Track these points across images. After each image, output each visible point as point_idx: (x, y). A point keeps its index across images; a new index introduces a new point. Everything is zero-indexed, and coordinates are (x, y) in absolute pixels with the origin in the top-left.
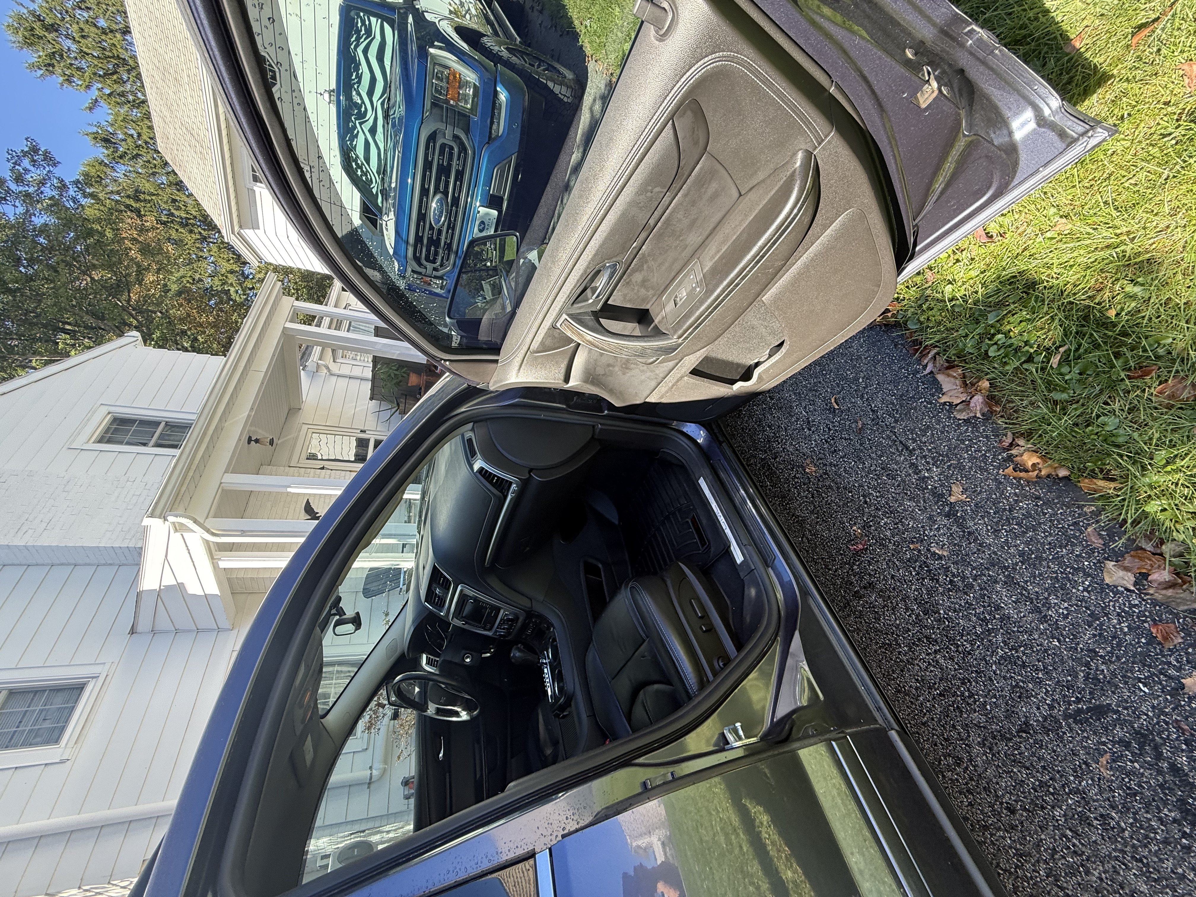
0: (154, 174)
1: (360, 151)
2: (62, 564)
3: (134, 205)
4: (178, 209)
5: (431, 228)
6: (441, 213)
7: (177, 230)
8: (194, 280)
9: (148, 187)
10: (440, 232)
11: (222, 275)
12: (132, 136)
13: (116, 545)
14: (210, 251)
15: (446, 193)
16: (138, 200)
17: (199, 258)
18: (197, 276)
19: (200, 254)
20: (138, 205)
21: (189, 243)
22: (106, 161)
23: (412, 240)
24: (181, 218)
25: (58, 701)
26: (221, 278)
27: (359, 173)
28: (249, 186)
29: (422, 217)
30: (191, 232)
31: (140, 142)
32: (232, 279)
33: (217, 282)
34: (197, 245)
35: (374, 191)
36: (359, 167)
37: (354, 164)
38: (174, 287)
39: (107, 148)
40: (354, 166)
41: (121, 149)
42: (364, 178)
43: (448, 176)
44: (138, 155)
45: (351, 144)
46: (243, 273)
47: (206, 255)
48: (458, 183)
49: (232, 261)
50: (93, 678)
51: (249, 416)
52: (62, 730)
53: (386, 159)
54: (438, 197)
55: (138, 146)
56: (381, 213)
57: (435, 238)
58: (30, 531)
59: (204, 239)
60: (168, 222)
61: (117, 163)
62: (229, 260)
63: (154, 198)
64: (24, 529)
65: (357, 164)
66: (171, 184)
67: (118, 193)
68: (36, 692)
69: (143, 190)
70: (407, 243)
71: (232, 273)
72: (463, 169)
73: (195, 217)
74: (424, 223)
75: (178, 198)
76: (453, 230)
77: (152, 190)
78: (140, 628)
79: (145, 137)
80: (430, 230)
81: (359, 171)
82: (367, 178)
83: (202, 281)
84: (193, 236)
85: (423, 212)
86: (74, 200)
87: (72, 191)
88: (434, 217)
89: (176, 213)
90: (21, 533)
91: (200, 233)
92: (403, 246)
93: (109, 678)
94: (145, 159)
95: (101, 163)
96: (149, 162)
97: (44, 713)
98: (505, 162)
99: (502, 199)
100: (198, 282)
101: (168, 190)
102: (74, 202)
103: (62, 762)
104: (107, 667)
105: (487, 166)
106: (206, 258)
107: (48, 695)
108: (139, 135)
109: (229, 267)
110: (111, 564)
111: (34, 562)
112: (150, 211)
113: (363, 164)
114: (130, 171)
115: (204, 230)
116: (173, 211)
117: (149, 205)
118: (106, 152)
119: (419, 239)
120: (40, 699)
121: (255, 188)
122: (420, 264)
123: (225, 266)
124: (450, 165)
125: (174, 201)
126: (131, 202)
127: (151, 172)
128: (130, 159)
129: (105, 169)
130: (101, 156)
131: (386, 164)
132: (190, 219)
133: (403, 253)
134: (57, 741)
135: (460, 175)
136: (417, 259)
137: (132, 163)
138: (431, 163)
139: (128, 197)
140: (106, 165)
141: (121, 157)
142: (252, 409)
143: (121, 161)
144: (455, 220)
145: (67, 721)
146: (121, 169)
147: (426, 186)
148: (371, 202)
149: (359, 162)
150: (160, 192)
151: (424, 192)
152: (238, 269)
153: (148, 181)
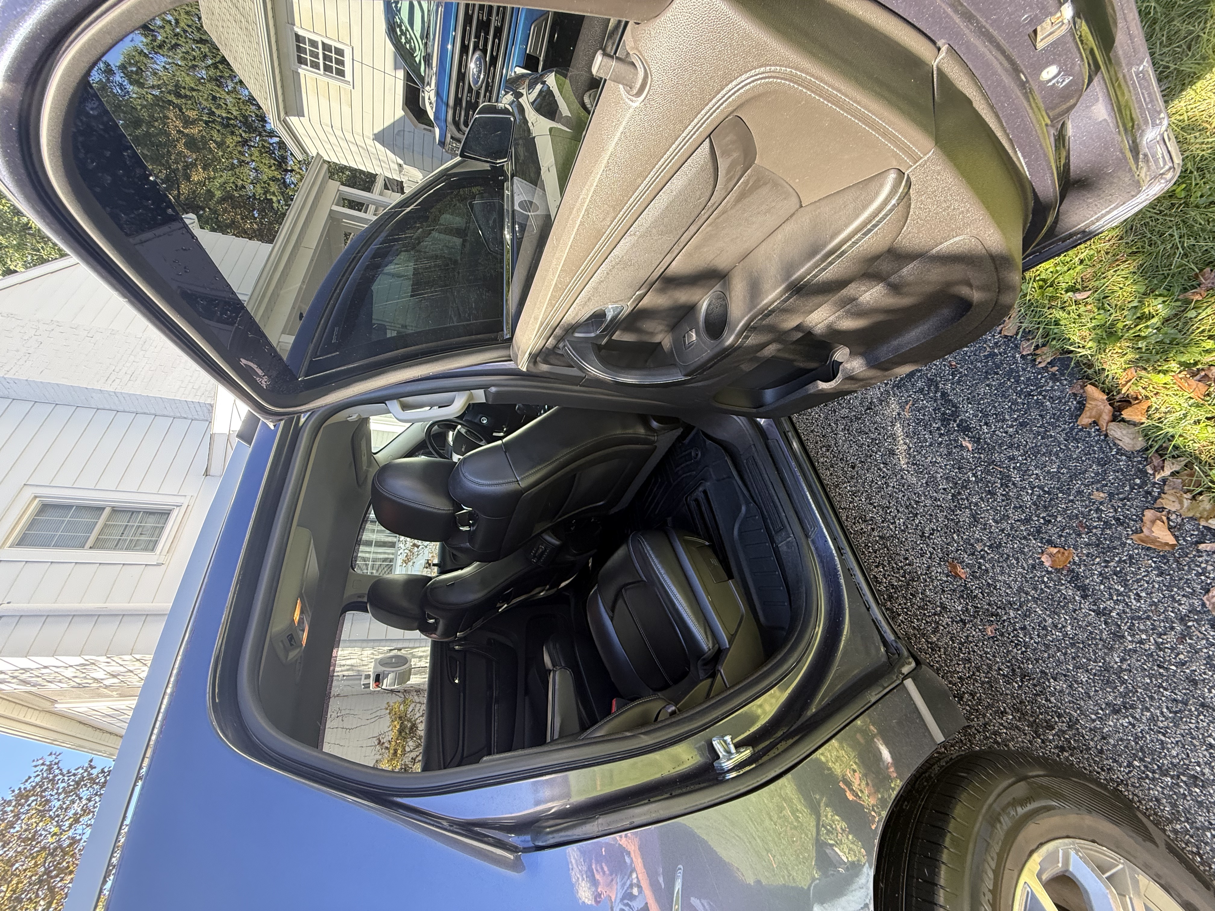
0: (194, 67)
1: (404, 14)
2: (145, 413)
3: (175, 101)
4: (219, 107)
5: (470, 89)
6: (480, 72)
7: (218, 131)
8: (236, 186)
9: (187, 80)
10: (478, 94)
11: (264, 182)
12: (169, 22)
13: (189, 399)
14: (251, 155)
15: (484, 51)
16: (179, 96)
17: (242, 163)
18: (240, 183)
19: (242, 158)
20: (179, 101)
21: (231, 145)
22: (146, 51)
23: (451, 102)
24: (223, 118)
25: (151, 522)
26: (263, 185)
27: (403, 40)
28: (293, 67)
29: (462, 76)
30: (233, 133)
31: (178, 30)
32: (274, 188)
33: (260, 191)
34: (239, 149)
35: (417, 60)
36: (403, 33)
37: (398, 30)
38: (218, 194)
39: (146, 36)
40: (399, 33)
41: (160, 38)
42: (408, 46)
43: (487, 33)
44: (176, 46)
45: (396, 7)
46: (285, 182)
47: (248, 160)
48: (497, 40)
49: (273, 168)
50: (177, 506)
51: (301, 288)
52: (156, 542)
53: (430, 20)
54: (477, 55)
55: (176, 35)
56: (423, 83)
57: (473, 101)
58: (118, 381)
59: (245, 142)
60: (209, 122)
61: (156, 53)
62: (271, 167)
63: (194, 94)
64: (113, 377)
65: (401, 30)
66: (211, 79)
67: (159, 87)
68: (133, 512)
69: (183, 85)
70: (447, 105)
71: (273, 181)
72: (502, 25)
73: (236, 118)
74: (464, 83)
75: (218, 95)
76: (491, 93)
77: (192, 85)
78: (212, 471)
79: (182, 24)
80: (468, 92)
81: (403, 38)
82: (410, 46)
83: (245, 188)
84: (234, 138)
85: (463, 71)
86: (121, 86)
87: (118, 77)
88: (473, 77)
89: (218, 112)
90: (110, 382)
91: (241, 135)
92: (444, 108)
93: (190, 507)
94: (184, 50)
95: (141, 53)
96: (187, 53)
97: (140, 529)
98: (542, 18)
99: (538, 60)
100: (240, 189)
101: (208, 85)
102: (121, 89)
103: (158, 565)
104: (188, 498)
105: (524, 23)
106: (248, 163)
107: (142, 517)
108: (177, 22)
109: (271, 174)
110: (185, 418)
111: (122, 409)
112: (191, 109)
113: (407, 30)
114: (169, 64)
115: (245, 132)
116: (214, 109)
117: (190, 102)
118: (145, 40)
119: (458, 101)
120: (137, 518)
121: (300, 70)
122: (459, 130)
123: (268, 173)
124: (489, 20)
125: (214, 98)
126: (172, 98)
127: (190, 64)
128: (170, 49)
129: (145, 61)
130: (141, 45)
131: (429, 27)
132: (231, 119)
133: (443, 117)
134: (153, 550)
135: (498, 31)
136: (456, 124)
137: (171, 54)
138: (472, 17)
139: (169, 93)
140: (146, 55)
141: (160, 47)
142: (303, 282)
143: (160, 51)
144: (493, 82)
145: (159, 535)
146: (161, 61)
147: (466, 43)
148: (414, 71)
149: (403, 28)
150: (200, 87)
151: (464, 49)
152: (279, 177)
153: (188, 75)
